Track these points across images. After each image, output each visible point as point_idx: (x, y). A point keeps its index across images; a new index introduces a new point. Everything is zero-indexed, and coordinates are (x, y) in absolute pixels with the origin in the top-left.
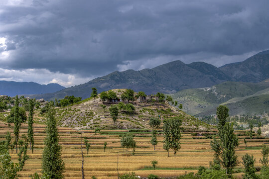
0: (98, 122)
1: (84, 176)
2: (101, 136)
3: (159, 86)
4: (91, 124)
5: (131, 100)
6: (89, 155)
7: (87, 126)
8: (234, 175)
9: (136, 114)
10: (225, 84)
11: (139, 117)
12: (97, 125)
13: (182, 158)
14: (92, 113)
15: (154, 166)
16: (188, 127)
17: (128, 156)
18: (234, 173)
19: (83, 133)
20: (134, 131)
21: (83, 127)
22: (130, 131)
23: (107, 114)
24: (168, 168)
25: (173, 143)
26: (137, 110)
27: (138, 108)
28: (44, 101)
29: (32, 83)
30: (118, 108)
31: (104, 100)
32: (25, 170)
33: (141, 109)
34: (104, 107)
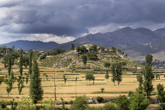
0: (75, 65)
1: (56, 98)
2: (76, 73)
3: (117, 43)
4: (70, 66)
5: (96, 51)
6: (65, 85)
7: (68, 68)
8: (152, 97)
9: (98, 60)
10: (157, 41)
11: (100, 62)
12: (74, 67)
13: (123, 86)
14: (71, 59)
15: (102, 91)
16: (130, 68)
17: (90, 85)
18: (151, 95)
19: (65, 72)
20: (97, 70)
21: (65, 68)
22: (94, 70)
23: (80, 60)
24: (111, 93)
25: (117, 77)
26: (99, 58)
27: (100, 56)
28: (43, 53)
29: (39, 41)
30: (87, 56)
31: (79, 51)
32: (22, 94)
33: (101, 57)
34: (79, 56)
